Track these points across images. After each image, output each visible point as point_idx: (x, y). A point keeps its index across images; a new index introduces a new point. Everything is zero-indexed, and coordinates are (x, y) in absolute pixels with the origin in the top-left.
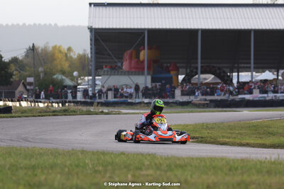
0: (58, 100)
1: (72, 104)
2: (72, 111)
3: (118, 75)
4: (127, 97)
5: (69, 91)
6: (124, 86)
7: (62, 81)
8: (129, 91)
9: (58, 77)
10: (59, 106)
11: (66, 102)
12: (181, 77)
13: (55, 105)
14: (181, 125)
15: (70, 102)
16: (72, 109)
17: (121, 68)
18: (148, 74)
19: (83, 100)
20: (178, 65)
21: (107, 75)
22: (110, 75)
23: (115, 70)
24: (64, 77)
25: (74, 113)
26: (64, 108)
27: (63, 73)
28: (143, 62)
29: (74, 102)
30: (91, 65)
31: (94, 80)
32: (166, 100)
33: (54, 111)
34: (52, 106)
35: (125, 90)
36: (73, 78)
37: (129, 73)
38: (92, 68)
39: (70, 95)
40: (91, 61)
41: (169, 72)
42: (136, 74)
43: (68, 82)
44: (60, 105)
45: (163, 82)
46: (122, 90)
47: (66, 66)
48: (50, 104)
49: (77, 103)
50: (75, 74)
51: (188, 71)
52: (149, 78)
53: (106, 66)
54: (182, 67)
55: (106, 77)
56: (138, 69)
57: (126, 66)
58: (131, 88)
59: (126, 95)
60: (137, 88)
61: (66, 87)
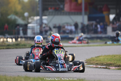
0: (12, 36)
1: (24, 39)
2: (22, 45)
3: (61, 15)
4: (68, 33)
5: (21, 29)
6: (65, 25)
7: (15, 20)
8: (69, 28)
9: (12, 17)
10: (12, 41)
11: (18, 38)
12: (112, 17)
13: (10, 40)
14: (110, 55)
15: (21, 38)
16: (23, 43)
17: (63, 9)
18: (86, 14)
19: (32, 36)
20: (110, 6)
21: (52, 15)
22: (55, 15)
23: (58, 11)
24: (17, 17)
25: (24, 46)
26: (17, 43)
27: (16, 13)
28: (81, 4)
29: (25, 38)
30: (39, 7)
31: (41, 20)
32: (100, 35)
33: (8, 45)
34: (7, 41)
35: (66, 27)
36: (24, 18)
37: (70, 13)
38: (39, 9)
39: (21, 32)
40: (39, 4)
41: (102, 12)
42: (75, 14)
43: (20, 21)
44: (14, 40)
45: (98, 20)
46: (64, 27)
47: (19, 8)
48: (5, 40)
49: (27, 38)
50: (26, 14)
51: (118, 11)
52: (86, 18)
53: (51, 8)
54: (113, 8)
55: (51, 17)
56: (77, 10)
57: (67, 8)
58: (71, 25)
59: (67, 31)
60: (76, 25)
61: (18, 25)
